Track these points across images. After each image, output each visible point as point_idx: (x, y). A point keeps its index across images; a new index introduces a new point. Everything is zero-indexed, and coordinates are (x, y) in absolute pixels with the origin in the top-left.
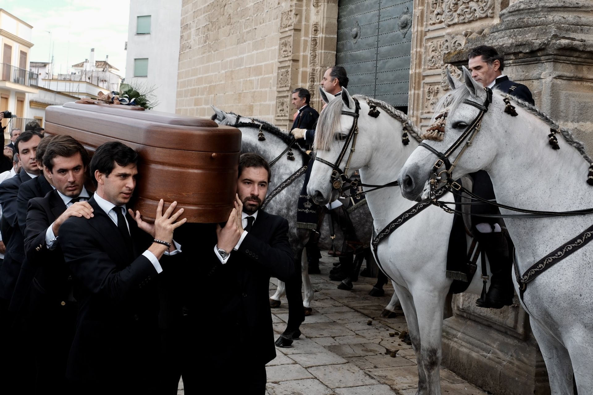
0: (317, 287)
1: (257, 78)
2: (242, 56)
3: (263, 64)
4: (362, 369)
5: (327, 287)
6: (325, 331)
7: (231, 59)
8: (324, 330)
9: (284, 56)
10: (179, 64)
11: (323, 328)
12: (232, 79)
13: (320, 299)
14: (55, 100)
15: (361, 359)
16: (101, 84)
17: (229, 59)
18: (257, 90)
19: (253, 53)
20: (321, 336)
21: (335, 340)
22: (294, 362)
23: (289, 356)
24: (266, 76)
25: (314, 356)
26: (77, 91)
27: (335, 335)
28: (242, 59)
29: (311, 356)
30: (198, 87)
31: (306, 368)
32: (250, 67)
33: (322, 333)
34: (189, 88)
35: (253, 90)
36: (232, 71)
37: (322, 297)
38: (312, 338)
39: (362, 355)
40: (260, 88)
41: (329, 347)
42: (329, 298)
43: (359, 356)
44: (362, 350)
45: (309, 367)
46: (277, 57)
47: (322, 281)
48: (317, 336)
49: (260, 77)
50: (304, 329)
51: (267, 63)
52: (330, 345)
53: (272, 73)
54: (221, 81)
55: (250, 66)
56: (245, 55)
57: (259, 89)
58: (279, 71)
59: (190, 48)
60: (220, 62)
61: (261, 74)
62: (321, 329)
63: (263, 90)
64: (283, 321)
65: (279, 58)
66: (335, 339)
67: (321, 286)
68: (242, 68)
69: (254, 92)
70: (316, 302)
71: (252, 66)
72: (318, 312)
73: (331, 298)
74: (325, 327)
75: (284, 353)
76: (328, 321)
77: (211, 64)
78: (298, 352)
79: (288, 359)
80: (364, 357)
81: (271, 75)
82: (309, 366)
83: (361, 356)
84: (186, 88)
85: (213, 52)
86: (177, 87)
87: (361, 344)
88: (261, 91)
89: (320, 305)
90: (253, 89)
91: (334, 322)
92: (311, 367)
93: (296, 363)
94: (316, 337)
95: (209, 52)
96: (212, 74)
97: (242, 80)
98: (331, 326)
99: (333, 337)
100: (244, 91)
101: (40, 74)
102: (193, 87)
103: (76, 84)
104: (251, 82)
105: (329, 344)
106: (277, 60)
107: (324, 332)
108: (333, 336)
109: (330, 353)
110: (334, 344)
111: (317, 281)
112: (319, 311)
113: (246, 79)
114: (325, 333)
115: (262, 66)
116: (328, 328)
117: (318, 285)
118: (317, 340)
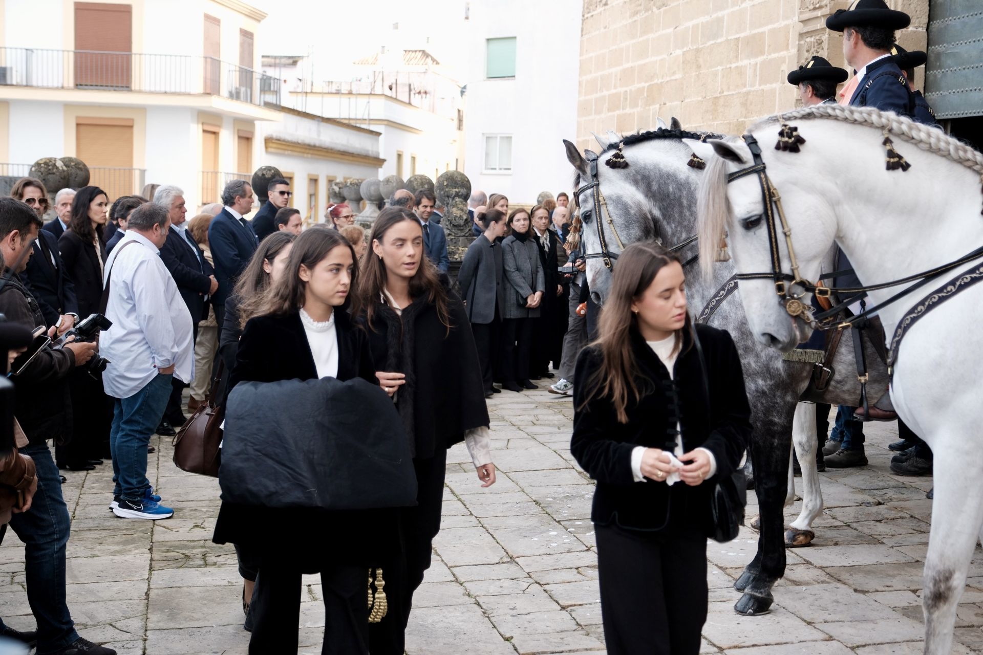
0: (881, 496)
1: (753, 61)
2: (720, 14)
3: (766, 29)
4: (975, 651)
5: (904, 496)
6: (898, 578)
7: (695, 22)
8: (893, 576)
9: (811, 7)
10: (582, 42)
11: (891, 573)
12: (699, 67)
13: (887, 519)
14: (319, 135)
15: (972, 631)
16: (415, 100)
17: (690, 24)
18: (753, 89)
19: (744, 5)
20: (887, 589)
21: (919, 596)
22: (827, 637)
23: (817, 626)
24: (774, 56)
25: (869, 626)
26: (366, 117)
27: (918, 587)
28: (720, 21)
29: (865, 625)
30: (624, 89)
31: (853, 648)
32: (738, 39)
33: (889, 584)
34: (606, 93)
35: (745, 90)
36: (698, 51)
37: (893, 514)
38: (868, 592)
39: (975, 624)
40: (760, 85)
41: (904, 608)
42: (908, 516)
43: (968, 627)
44: (976, 615)
45: (858, 647)
46: (797, 11)
47: (892, 483)
48: (879, 589)
49: (760, 59)
50: (851, 575)
51: (776, 25)
52: (907, 604)
53: (787, 49)
54: (674, 73)
55: (737, 36)
56: (726, 12)
57: (757, 87)
58: (802, 42)
59: (606, 4)
60: (671, 30)
61: (762, 53)
62: (889, 576)
63: (767, 87)
64: (805, 560)
65: (801, 13)
66: (918, 593)
67: (891, 493)
68: (719, 41)
69: (748, 93)
70: (878, 524)
71: (742, 35)
72: (883, 543)
73: (911, 516)
74: (896, 572)
75: (805, 621)
76: (903, 560)
77: (651, 36)
78: (837, 619)
79: (814, 631)
80: (979, 627)
81: (783, 53)
82: (859, 644)
83: (973, 626)
84: (599, 95)
85: (655, 9)
86: (580, 92)
87: (974, 603)
88: (763, 90)
89: (887, 531)
90: (745, 86)
91: (917, 561)
92: (864, 646)
93: (831, 638)
94: (878, 591)
95: (647, 10)
96: (654, 59)
97: (720, 68)
98: (909, 569)
99: (914, 591)
100: (725, 93)
101: (285, 81)
102: (613, 91)
103: (363, 101)
104: (740, 71)
105: (905, 604)
106: (796, 19)
107: (894, 581)
108: (913, 588)
109: (905, 619)
110: (914, 604)
111: (881, 484)
112: (884, 541)
113: (728, 66)
114: (896, 583)
115: (763, 33)
116: (903, 573)
117: (885, 491)
118: (878, 596)
